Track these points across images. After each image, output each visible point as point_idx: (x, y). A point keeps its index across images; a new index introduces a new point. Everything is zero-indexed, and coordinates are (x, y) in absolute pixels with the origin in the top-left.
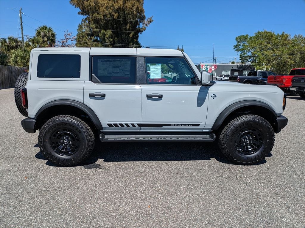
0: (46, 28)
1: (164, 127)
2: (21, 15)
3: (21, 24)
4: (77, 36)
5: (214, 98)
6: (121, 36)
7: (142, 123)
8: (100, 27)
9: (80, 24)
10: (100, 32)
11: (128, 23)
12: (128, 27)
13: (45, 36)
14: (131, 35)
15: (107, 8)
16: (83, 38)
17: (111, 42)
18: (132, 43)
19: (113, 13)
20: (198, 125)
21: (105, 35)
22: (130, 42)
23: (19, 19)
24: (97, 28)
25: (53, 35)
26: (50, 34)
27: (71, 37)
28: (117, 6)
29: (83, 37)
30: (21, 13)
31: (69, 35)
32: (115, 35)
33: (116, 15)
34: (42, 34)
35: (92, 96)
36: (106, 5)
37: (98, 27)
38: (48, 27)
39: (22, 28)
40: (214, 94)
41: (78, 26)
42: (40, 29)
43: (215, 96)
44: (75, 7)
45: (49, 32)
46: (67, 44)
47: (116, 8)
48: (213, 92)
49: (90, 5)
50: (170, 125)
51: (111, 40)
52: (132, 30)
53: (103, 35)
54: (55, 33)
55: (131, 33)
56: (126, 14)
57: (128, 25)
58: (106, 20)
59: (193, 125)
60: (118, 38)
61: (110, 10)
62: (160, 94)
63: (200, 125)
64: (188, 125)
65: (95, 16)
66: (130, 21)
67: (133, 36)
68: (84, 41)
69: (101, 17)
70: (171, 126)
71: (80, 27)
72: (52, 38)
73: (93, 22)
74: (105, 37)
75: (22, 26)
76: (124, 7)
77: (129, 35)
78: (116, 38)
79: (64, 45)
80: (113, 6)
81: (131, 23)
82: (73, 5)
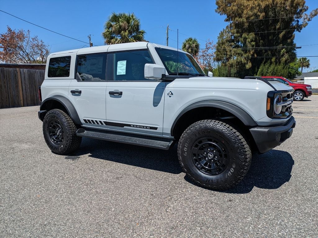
0: (191, 39)
1: (125, 127)
2: (168, 31)
3: (167, 39)
4: (217, 43)
5: (170, 97)
6: (268, 38)
7: (107, 121)
8: (242, 31)
9: (221, 32)
10: (241, 36)
11: (279, 22)
12: (278, 27)
13: (189, 47)
14: (281, 35)
15: (252, 8)
16: (222, 45)
17: (253, 46)
18: (282, 45)
19: (259, 13)
20: (156, 128)
21: (247, 39)
22: (280, 43)
23: (166, 35)
24: (237, 32)
25: (197, 46)
26: (194, 45)
27: (211, 46)
28: (264, 5)
29: (223, 43)
30: (168, 29)
31: (210, 43)
32: (260, 38)
33: (262, 15)
34: (187, 46)
35: (73, 92)
36: (250, 6)
37: (239, 31)
38: (193, 39)
39: (167, 43)
40: (171, 92)
41: (220, 34)
42: (186, 42)
43: (172, 94)
44: (221, 14)
45: (193, 43)
46: (207, 53)
47: (263, 7)
48: (170, 89)
49: (232, 9)
50: (129, 125)
51: (253, 43)
52: (283, 29)
53: (244, 40)
54: (199, 44)
55: (282, 32)
56: (276, 11)
57: (279, 24)
58: (250, 23)
59: (151, 128)
60: (264, 40)
61: (255, 11)
62: (120, 91)
63: (157, 128)
64: (146, 127)
65: (237, 20)
66: (282, 19)
67: (284, 36)
68: (222, 48)
69: (243, 20)
70: (131, 126)
71: (222, 34)
72: (196, 49)
73: (234, 27)
74: (246, 41)
75: (168, 41)
76: (274, 4)
77: (278, 34)
78: (261, 41)
79: (204, 54)
80: (259, 5)
81: (283, 20)
82: (219, 13)
